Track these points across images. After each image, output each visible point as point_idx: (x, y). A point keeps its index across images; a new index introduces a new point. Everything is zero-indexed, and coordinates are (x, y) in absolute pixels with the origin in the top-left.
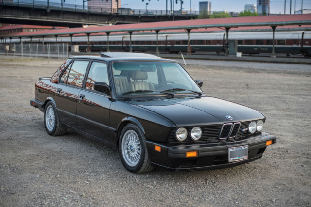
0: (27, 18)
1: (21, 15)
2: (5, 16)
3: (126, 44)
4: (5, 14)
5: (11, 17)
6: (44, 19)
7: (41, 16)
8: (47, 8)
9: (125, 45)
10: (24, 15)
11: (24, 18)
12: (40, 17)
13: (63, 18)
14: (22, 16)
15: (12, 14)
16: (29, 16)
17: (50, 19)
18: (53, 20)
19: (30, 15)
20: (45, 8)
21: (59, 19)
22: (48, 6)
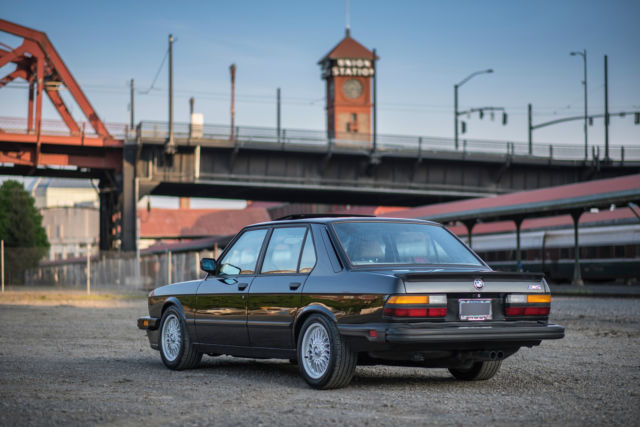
0: (314, 184)
1: (295, 175)
2: (247, 180)
3: (552, 258)
4: (248, 173)
5: (265, 181)
6: (367, 186)
7: (356, 178)
8: (373, 150)
9: (548, 262)
10: (303, 176)
11: (302, 183)
12: (353, 182)
13: (427, 182)
14: (299, 179)
15: (266, 174)
16: (318, 179)
17: (385, 186)
18: (393, 187)
19: (322, 173)
20: (366, 153)
21: (413, 185)
22: (375, 144)
